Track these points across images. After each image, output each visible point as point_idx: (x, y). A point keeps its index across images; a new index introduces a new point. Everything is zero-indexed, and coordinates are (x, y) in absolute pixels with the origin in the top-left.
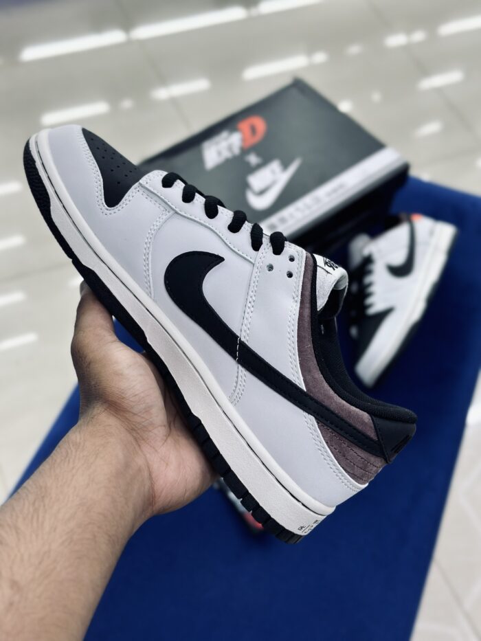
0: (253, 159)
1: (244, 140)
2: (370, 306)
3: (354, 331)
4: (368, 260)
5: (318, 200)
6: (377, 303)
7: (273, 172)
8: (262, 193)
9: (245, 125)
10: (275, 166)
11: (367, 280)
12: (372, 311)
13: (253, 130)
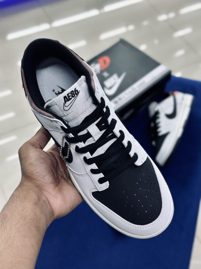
0: (106, 74)
1: (101, 66)
2: (159, 132)
3: (154, 143)
4: (157, 113)
5: (134, 89)
6: (162, 131)
7: (114, 79)
8: (110, 88)
9: (101, 60)
10: (115, 76)
11: (158, 121)
12: (161, 134)
13: (105, 62)
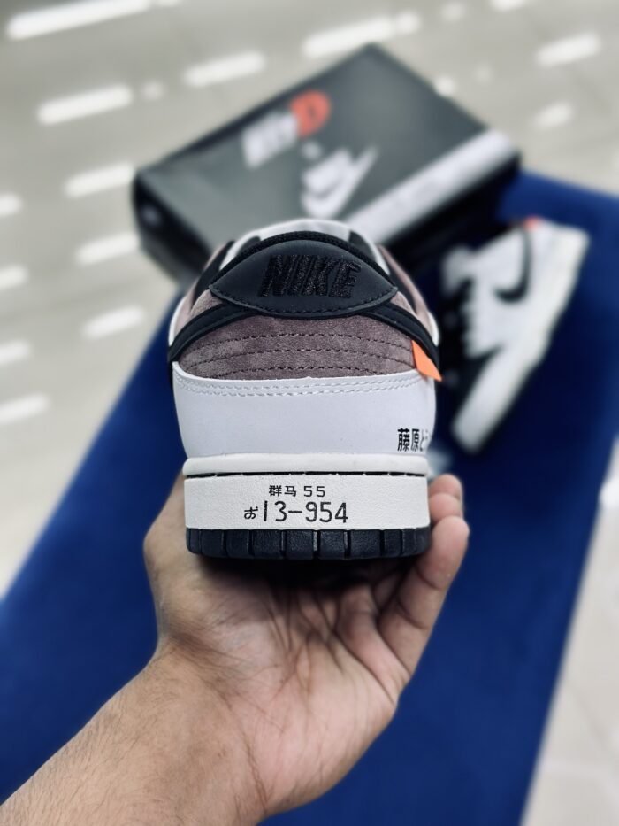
0: (312, 150)
1: (301, 125)
6: (480, 340)
7: (339, 167)
8: (324, 195)
9: (301, 104)
10: (341, 159)
11: (467, 308)
13: (312, 112)
